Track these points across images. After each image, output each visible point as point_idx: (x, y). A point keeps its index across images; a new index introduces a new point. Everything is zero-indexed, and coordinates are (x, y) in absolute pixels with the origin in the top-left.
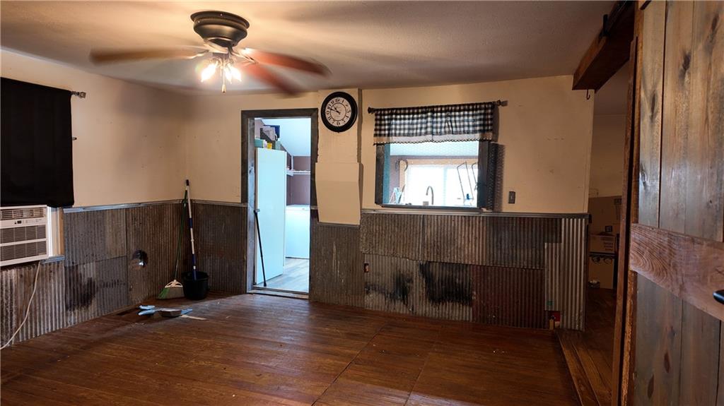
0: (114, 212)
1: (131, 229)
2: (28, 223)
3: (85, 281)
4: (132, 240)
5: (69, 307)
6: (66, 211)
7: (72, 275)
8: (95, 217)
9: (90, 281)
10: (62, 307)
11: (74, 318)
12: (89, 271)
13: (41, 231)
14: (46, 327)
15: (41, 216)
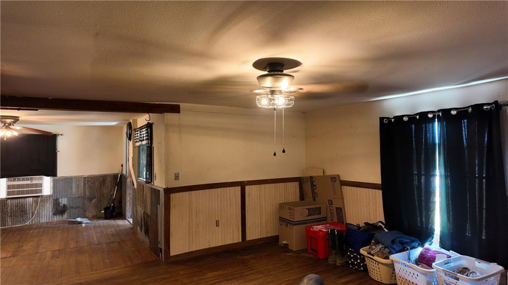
0: (78, 178)
1: (87, 185)
2: (34, 182)
3: (62, 205)
4: (87, 191)
5: (55, 214)
6: (54, 178)
7: (56, 203)
8: (68, 180)
9: (64, 205)
10: (51, 214)
11: (57, 218)
12: (64, 201)
13: (41, 185)
14: (43, 220)
15: (42, 180)
